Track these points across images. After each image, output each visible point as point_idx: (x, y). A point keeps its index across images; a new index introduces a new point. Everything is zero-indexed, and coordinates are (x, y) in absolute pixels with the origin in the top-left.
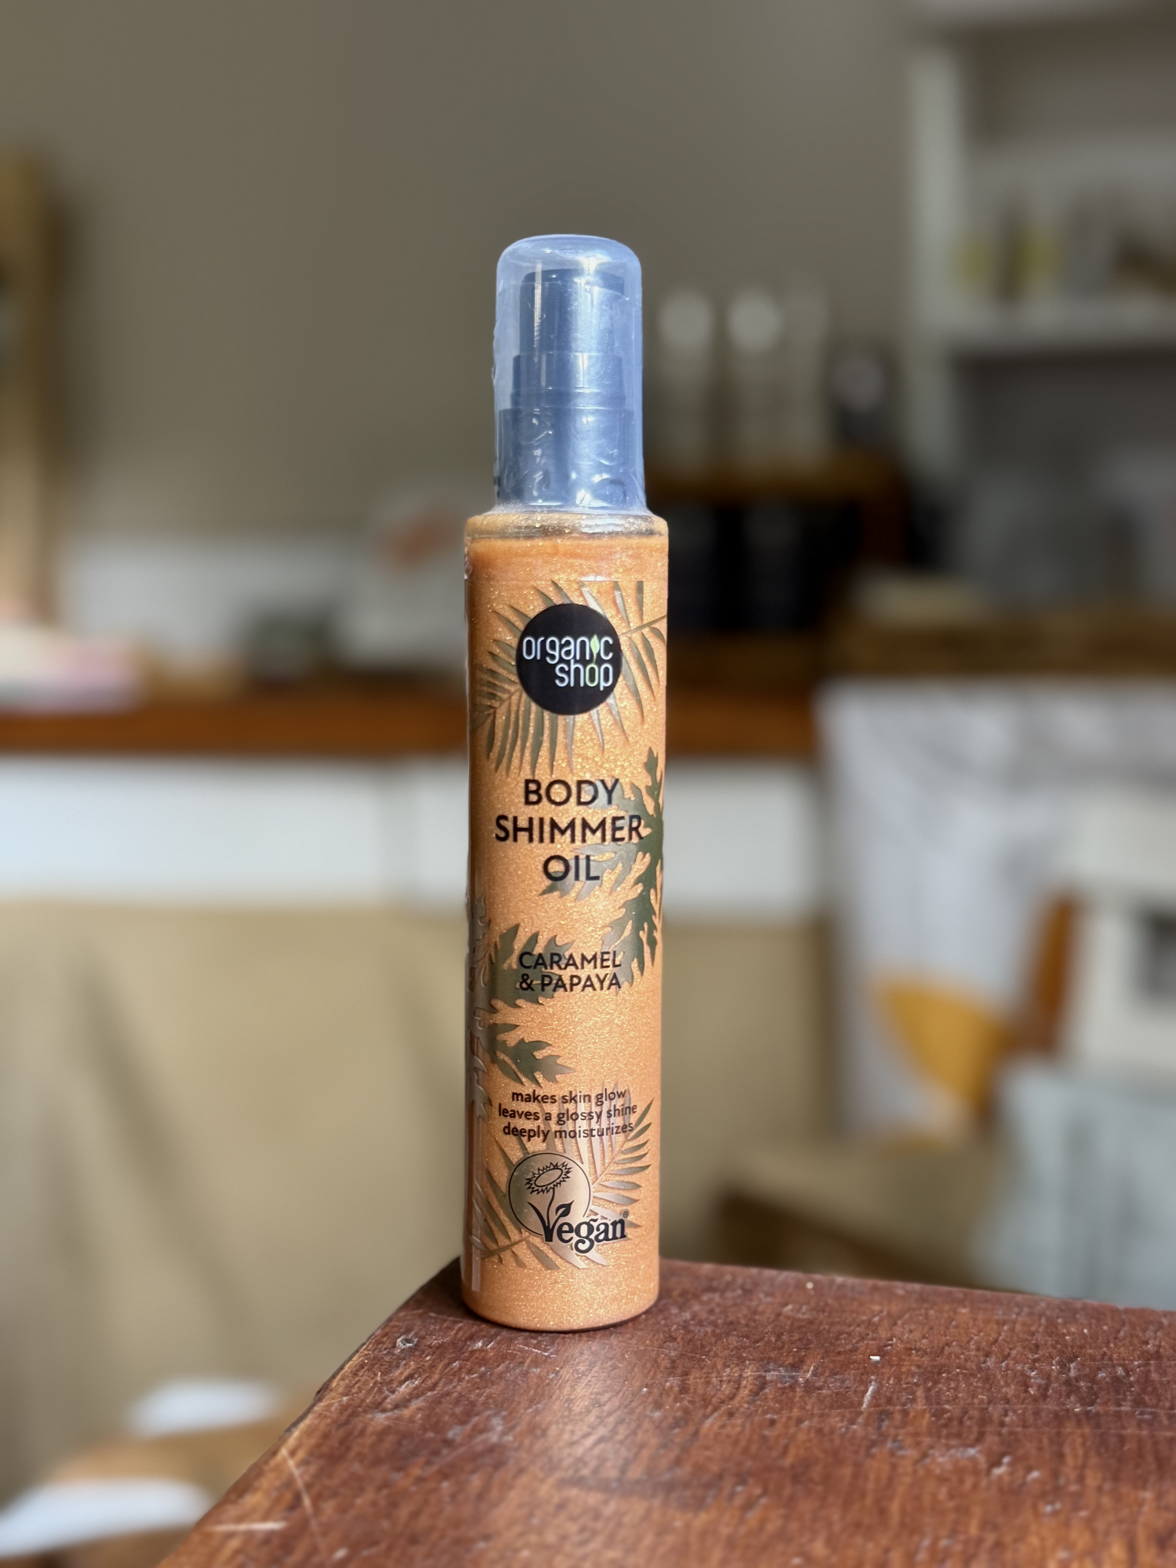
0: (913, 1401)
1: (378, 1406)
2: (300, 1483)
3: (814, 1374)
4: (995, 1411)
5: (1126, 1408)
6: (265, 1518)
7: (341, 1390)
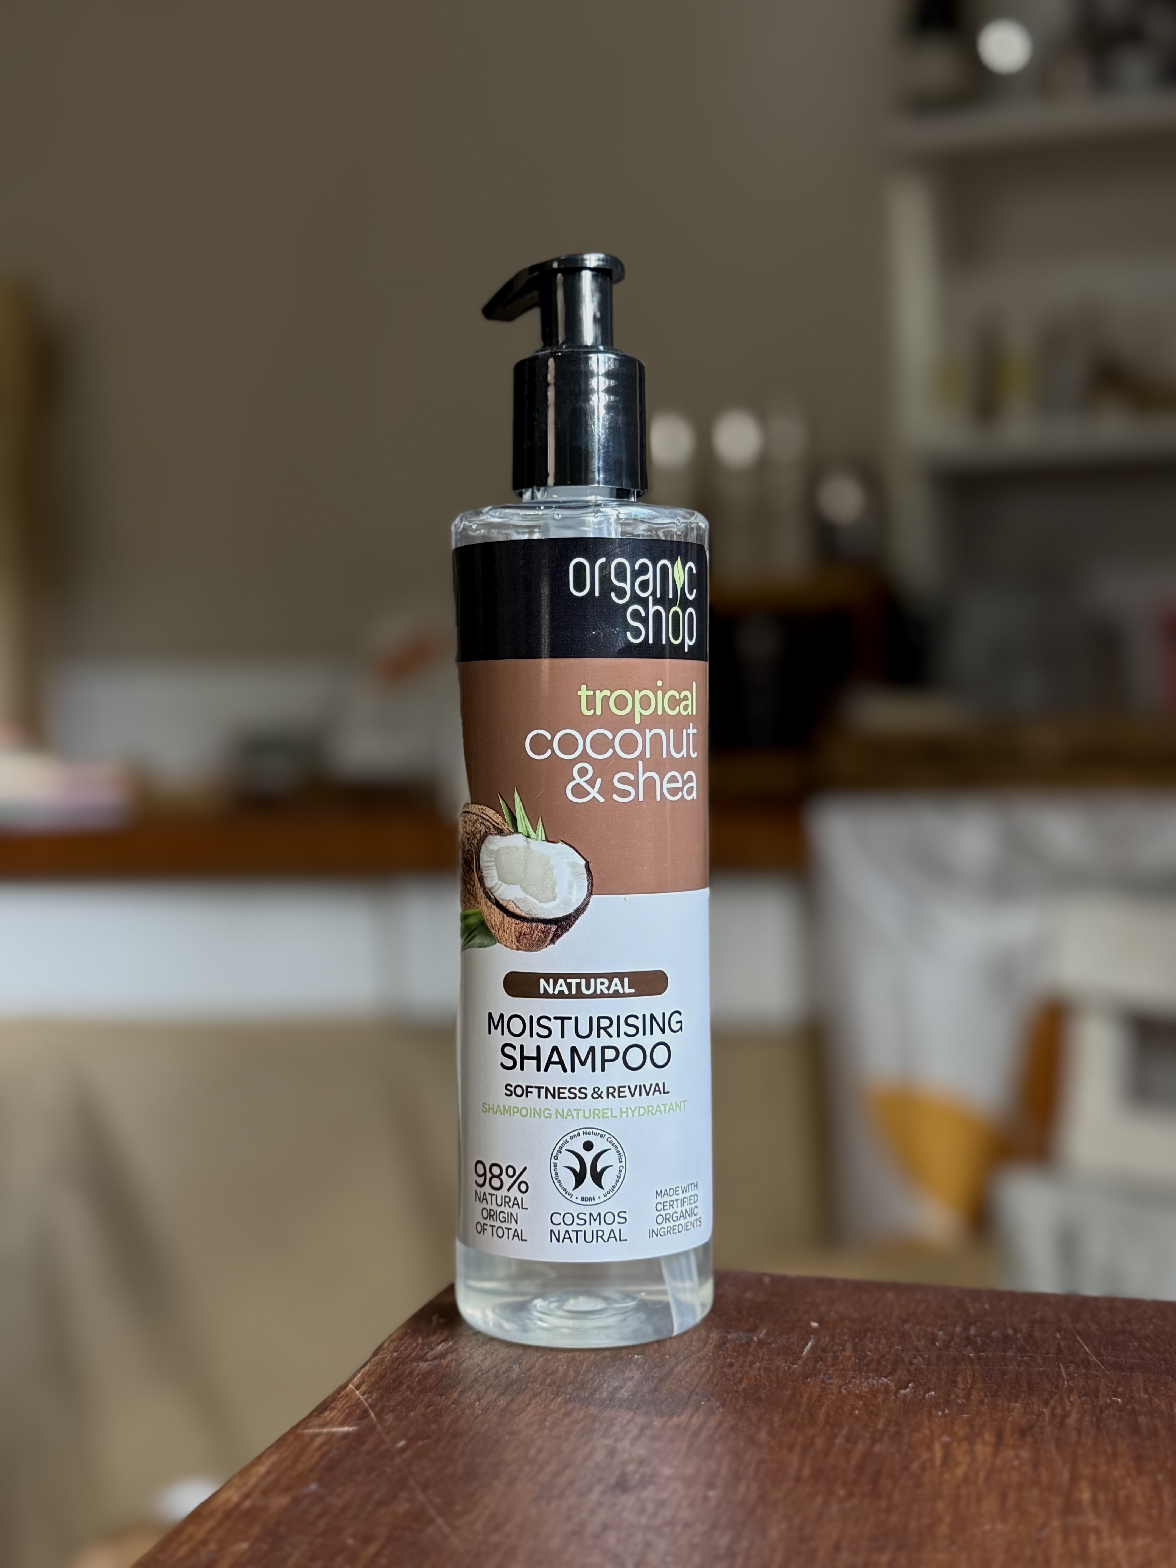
0: (844, 1350)
1: (423, 1358)
2: (366, 1404)
3: (767, 1334)
4: (906, 1357)
5: (1010, 1353)
6: (342, 1424)
7: (391, 1348)
